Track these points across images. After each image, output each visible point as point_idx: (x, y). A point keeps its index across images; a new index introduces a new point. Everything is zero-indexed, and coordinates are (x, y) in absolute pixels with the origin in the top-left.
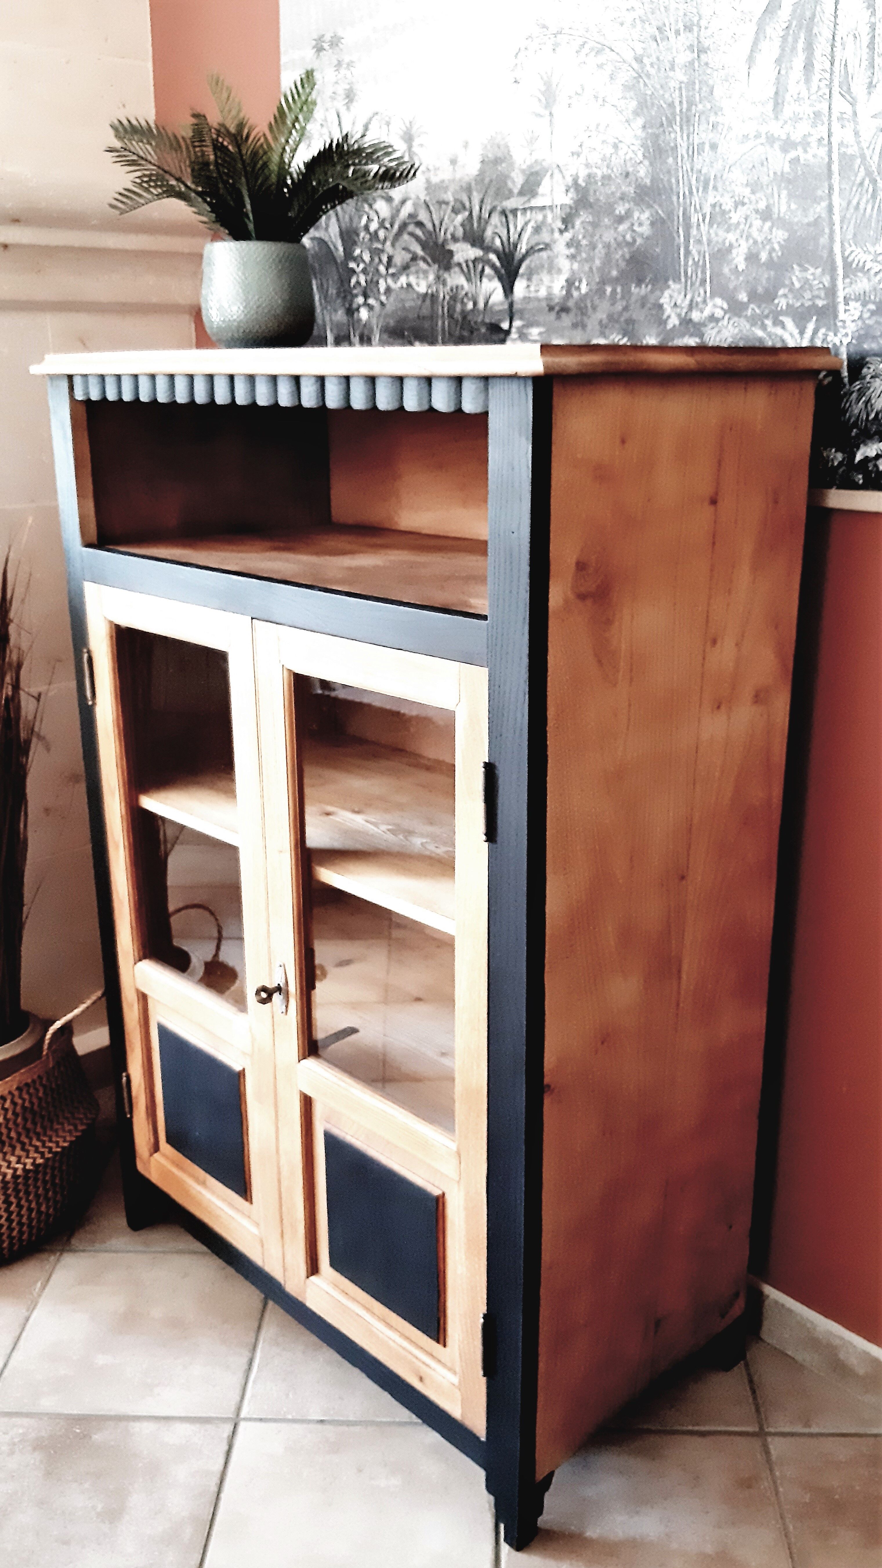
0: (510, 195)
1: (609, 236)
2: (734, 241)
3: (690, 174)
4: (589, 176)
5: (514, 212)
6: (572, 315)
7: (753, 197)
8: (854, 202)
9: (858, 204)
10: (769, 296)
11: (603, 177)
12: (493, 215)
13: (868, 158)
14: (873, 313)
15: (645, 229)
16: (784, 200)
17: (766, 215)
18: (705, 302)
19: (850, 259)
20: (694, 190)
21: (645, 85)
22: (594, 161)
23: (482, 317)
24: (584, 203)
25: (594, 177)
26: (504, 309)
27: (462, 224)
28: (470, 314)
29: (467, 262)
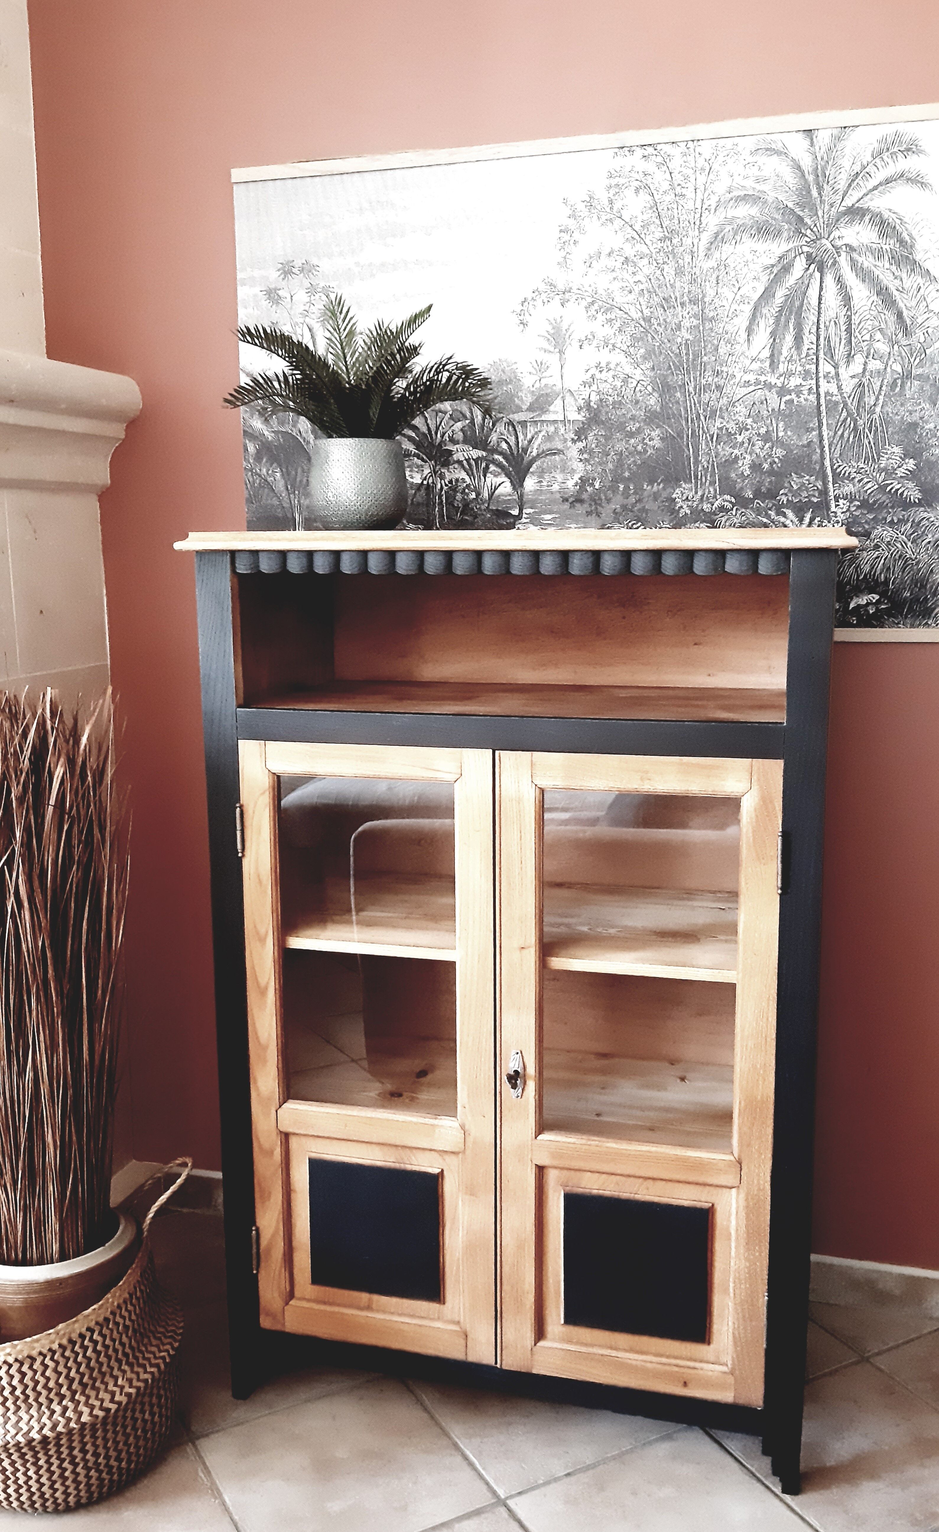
0: (519, 410)
1: (620, 446)
2: (739, 454)
3: (698, 405)
4: (601, 400)
5: (524, 424)
6: (586, 505)
7: (755, 425)
8: (840, 433)
9: (843, 434)
10: (772, 494)
11: (614, 403)
12: (498, 424)
13: (849, 404)
14: (858, 507)
15: (657, 443)
16: (781, 429)
17: (766, 438)
18: (715, 497)
19: (838, 470)
20: (702, 418)
21: (653, 338)
22: (606, 390)
23: (486, 505)
24: (596, 421)
25: (605, 402)
26: (513, 499)
27: (462, 430)
28: (472, 502)
29: (468, 460)
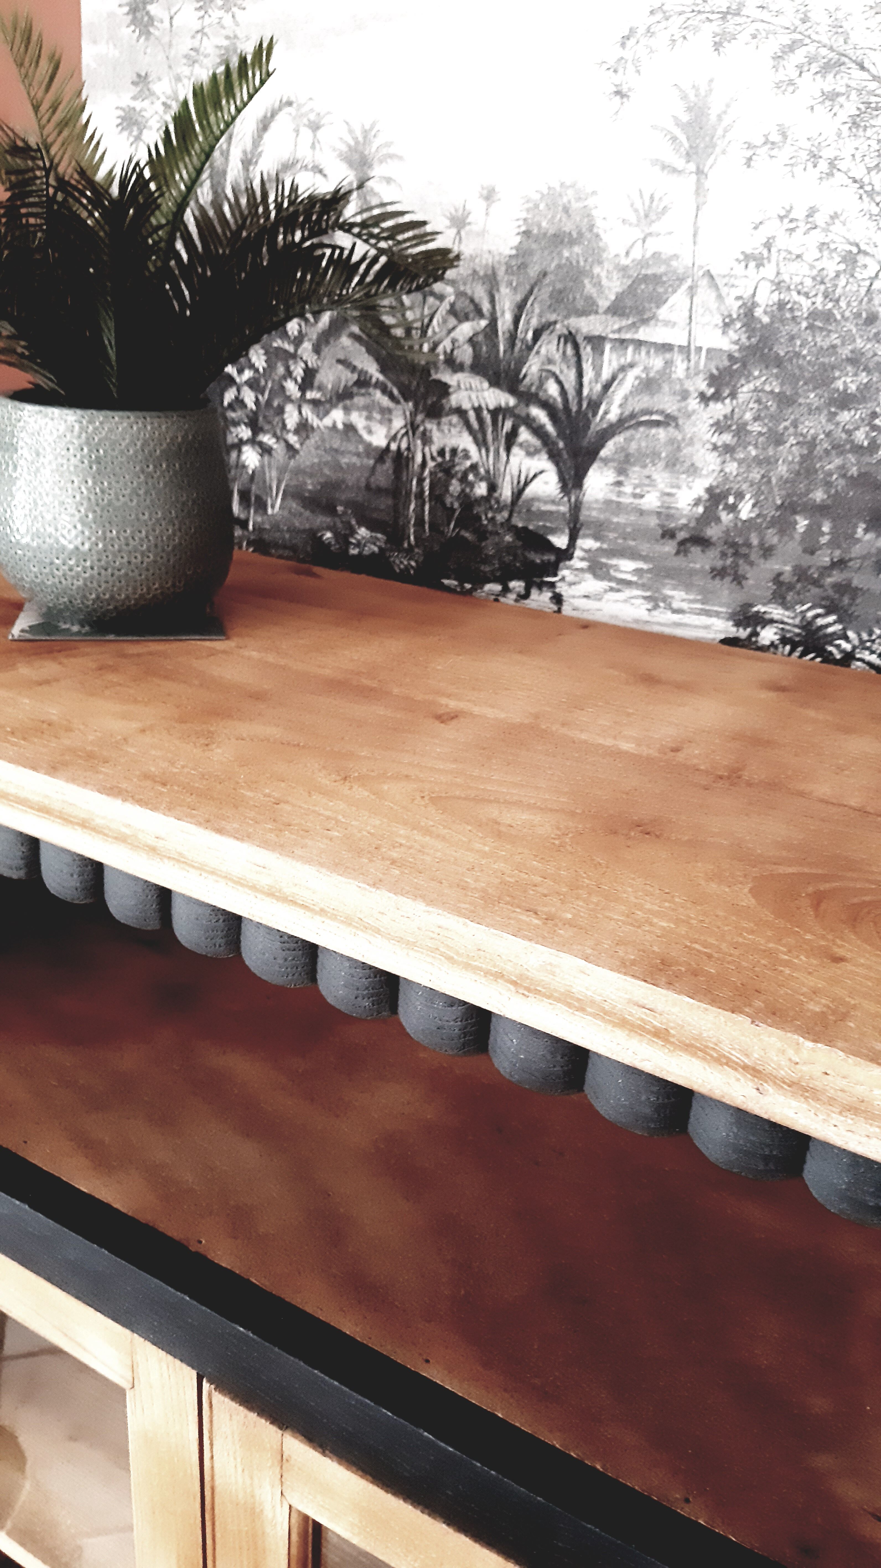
0: (589, 309)
1: (814, 426)
4: (781, 305)
5: (596, 342)
6: (714, 554)
11: (814, 315)
12: (544, 337)
22: (796, 280)
23: (505, 514)
24: (762, 355)
25: (791, 310)
26: (558, 512)
27: (471, 340)
28: (479, 505)
29: (478, 410)
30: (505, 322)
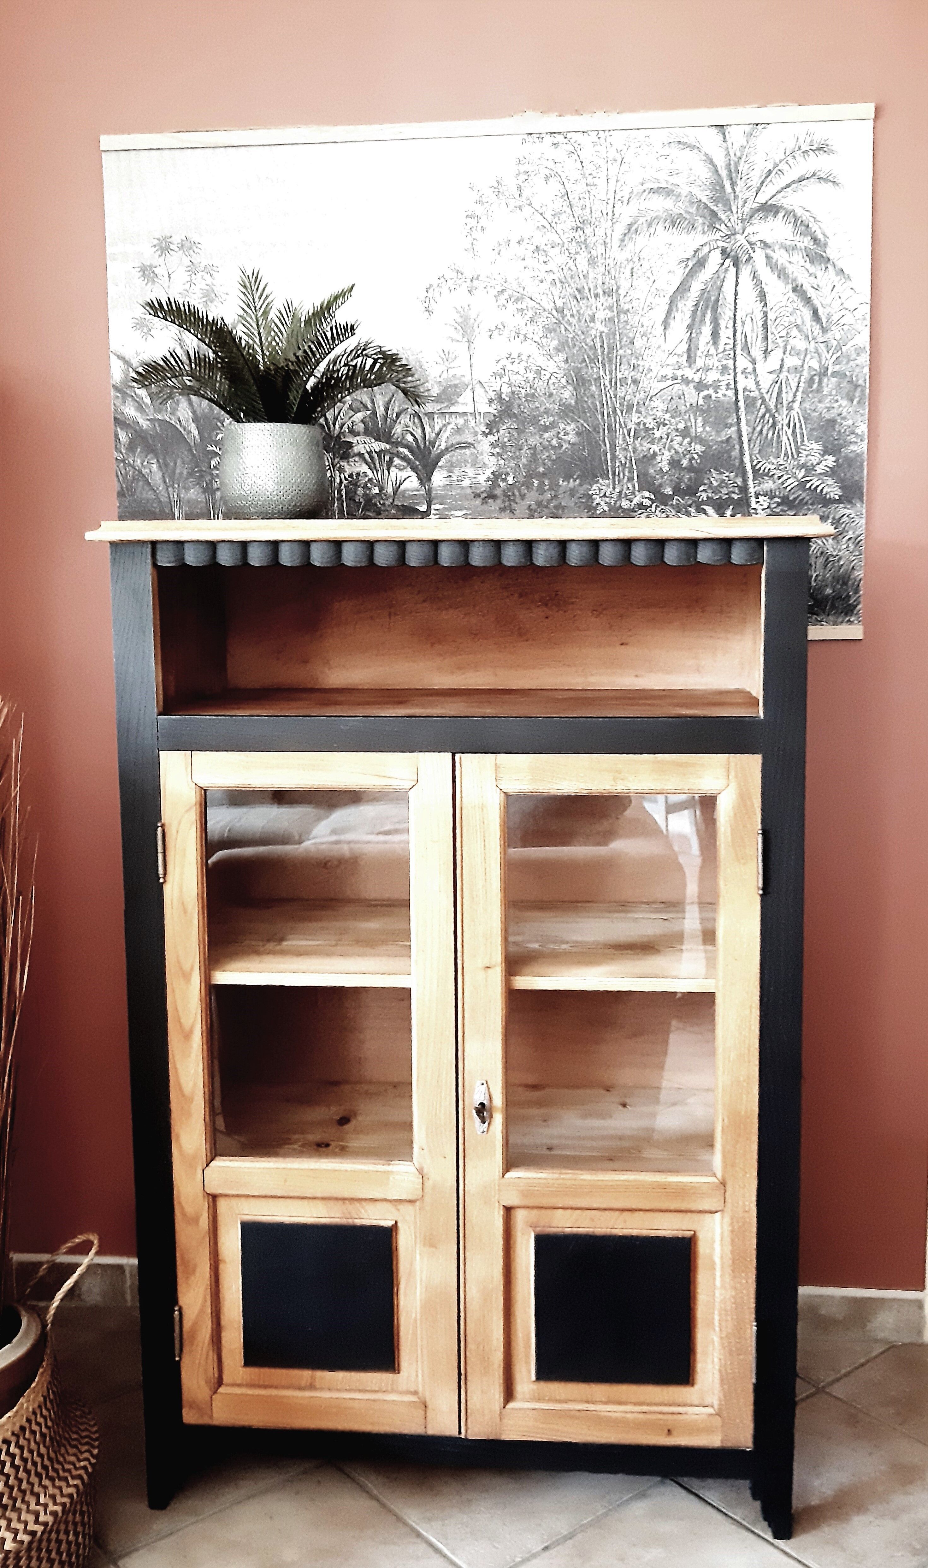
0: (426, 401)
1: (533, 441)
2: (657, 450)
3: (614, 399)
4: (513, 392)
5: (431, 415)
6: (499, 501)
7: (673, 420)
8: (758, 429)
9: (761, 431)
10: (691, 491)
11: (527, 395)
12: (402, 416)
13: (767, 400)
14: (779, 504)
15: (572, 438)
16: (700, 424)
17: (685, 433)
18: (633, 493)
19: (757, 467)
20: (619, 412)
21: (566, 329)
22: (518, 382)
23: (391, 500)
24: (508, 414)
25: (518, 394)
26: (420, 495)
27: (362, 421)
28: (376, 498)
29: (370, 453)
30: (381, 411)
